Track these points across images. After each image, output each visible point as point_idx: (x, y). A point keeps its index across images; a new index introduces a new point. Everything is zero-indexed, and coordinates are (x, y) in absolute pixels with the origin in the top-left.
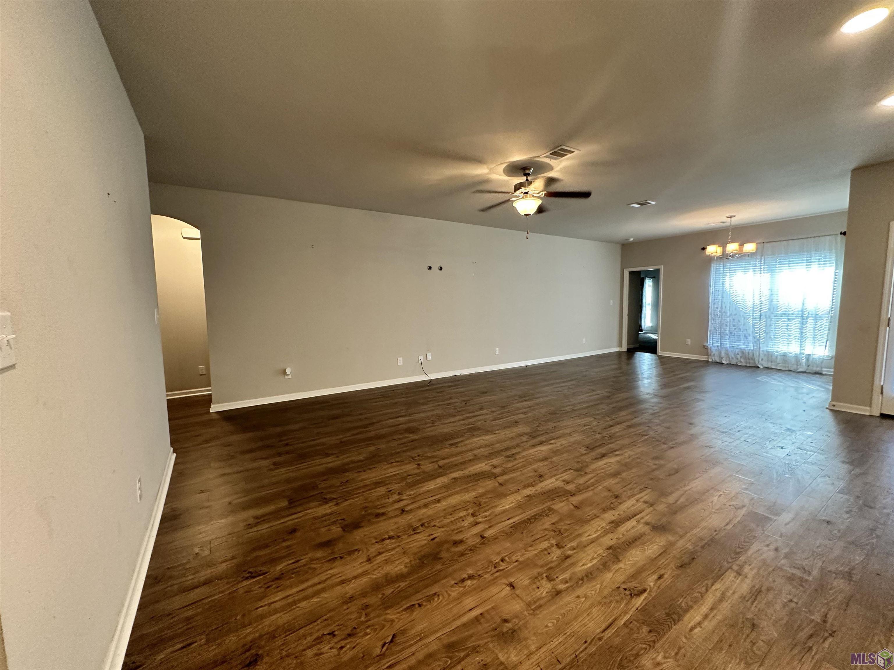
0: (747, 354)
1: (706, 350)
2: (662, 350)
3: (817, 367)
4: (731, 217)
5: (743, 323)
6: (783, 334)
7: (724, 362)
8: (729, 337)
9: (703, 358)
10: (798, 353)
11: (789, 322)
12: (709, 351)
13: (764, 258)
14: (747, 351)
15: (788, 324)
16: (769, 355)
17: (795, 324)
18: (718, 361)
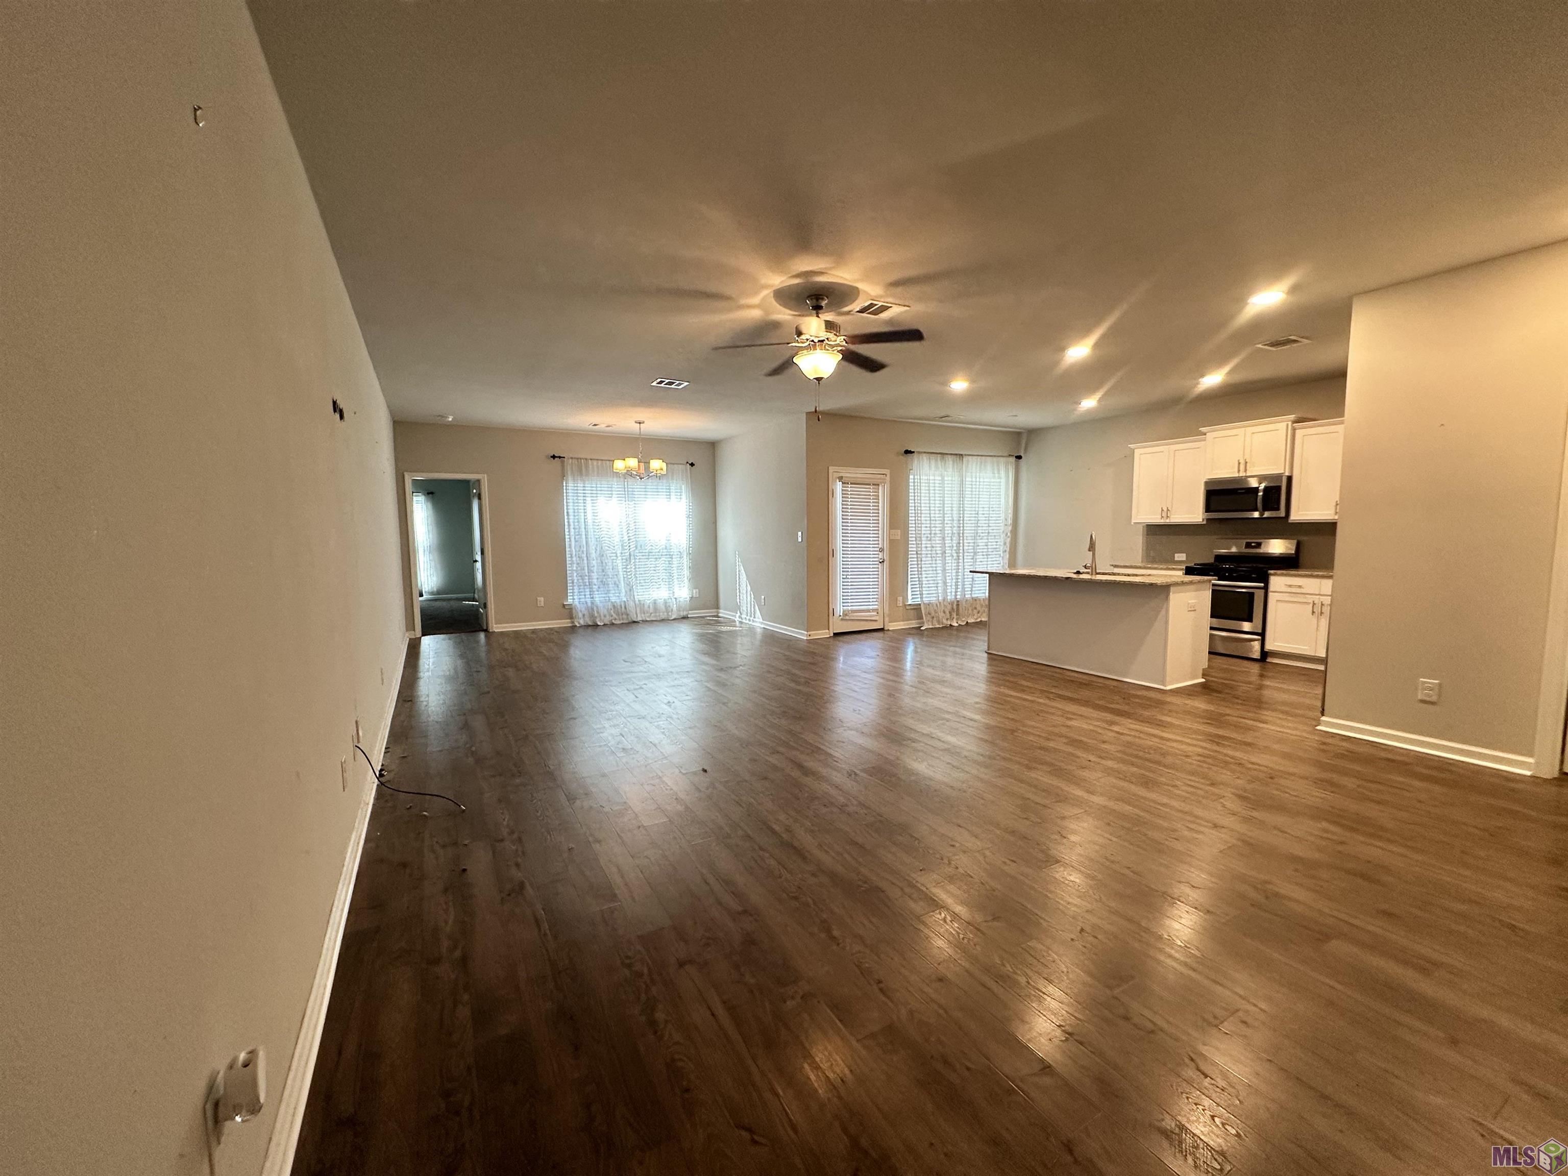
0: (619, 607)
1: (569, 612)
2: (498, 622)
3: (683, 611)
4: (640, 423)
5: (611, 567)
6: (652, 578)
7: (599, 624)
8: (599, 588)
9: (566, 623)
10: (667, 598)
11: (657, 562)
12: (574, 611)
13: (627, 481)
14: (619, 604)
15: (656, 564)
16: (641, 605)
17: (662, 564)
18: (590, 623)
